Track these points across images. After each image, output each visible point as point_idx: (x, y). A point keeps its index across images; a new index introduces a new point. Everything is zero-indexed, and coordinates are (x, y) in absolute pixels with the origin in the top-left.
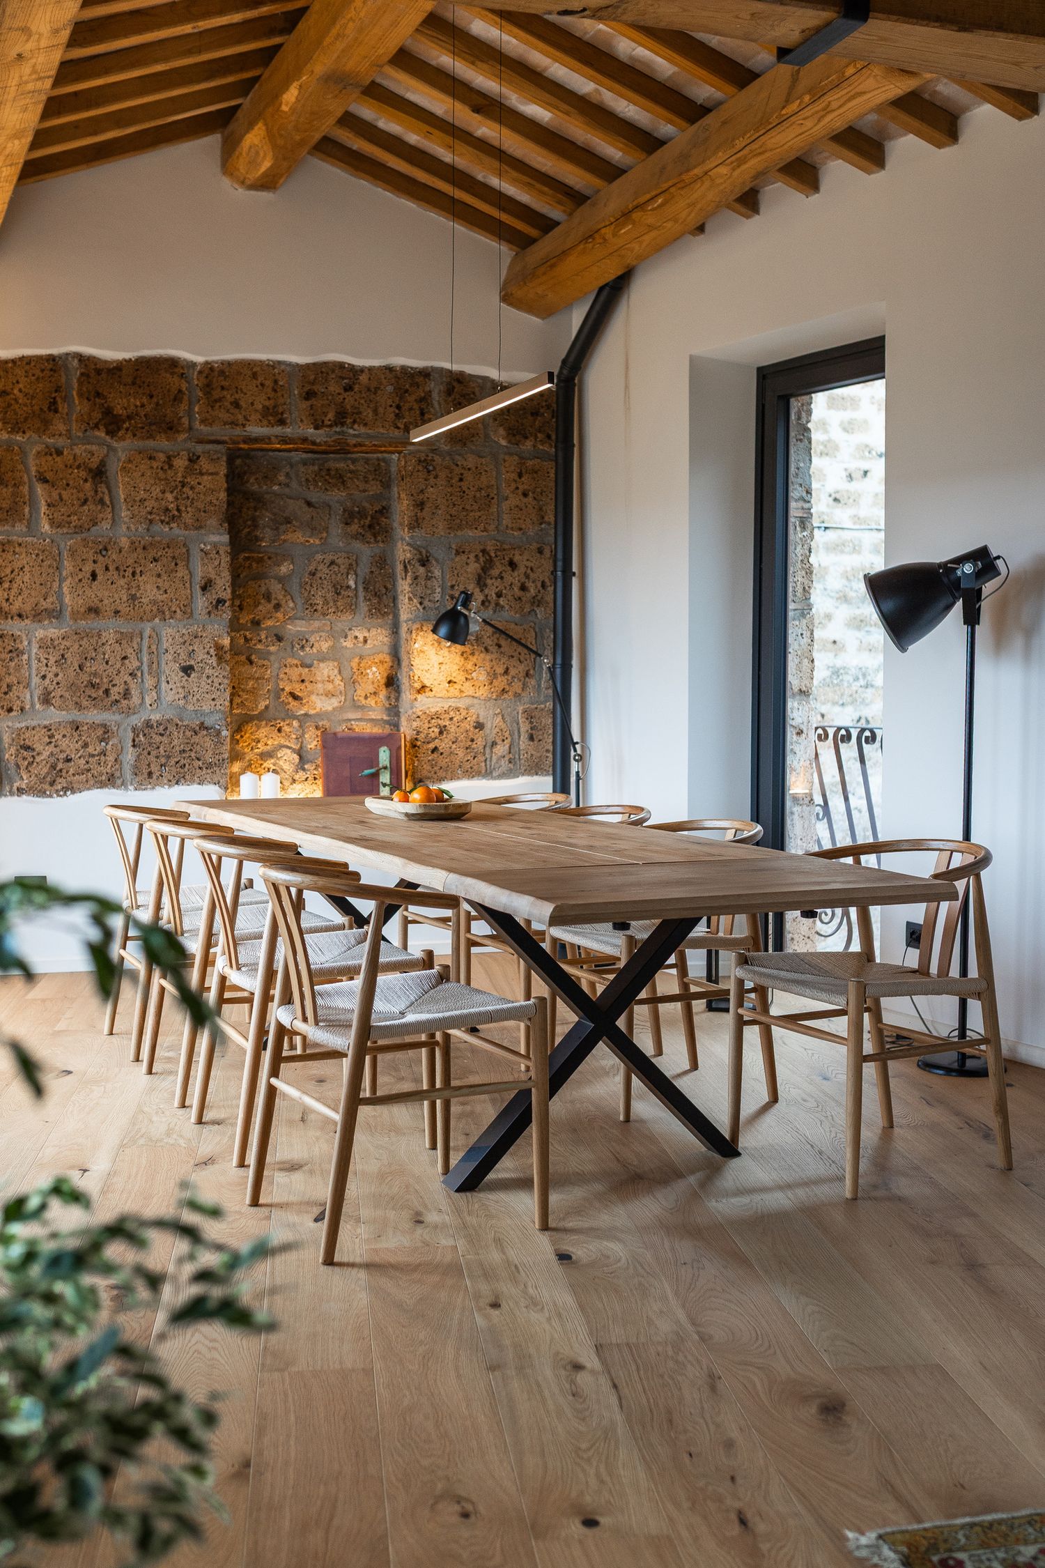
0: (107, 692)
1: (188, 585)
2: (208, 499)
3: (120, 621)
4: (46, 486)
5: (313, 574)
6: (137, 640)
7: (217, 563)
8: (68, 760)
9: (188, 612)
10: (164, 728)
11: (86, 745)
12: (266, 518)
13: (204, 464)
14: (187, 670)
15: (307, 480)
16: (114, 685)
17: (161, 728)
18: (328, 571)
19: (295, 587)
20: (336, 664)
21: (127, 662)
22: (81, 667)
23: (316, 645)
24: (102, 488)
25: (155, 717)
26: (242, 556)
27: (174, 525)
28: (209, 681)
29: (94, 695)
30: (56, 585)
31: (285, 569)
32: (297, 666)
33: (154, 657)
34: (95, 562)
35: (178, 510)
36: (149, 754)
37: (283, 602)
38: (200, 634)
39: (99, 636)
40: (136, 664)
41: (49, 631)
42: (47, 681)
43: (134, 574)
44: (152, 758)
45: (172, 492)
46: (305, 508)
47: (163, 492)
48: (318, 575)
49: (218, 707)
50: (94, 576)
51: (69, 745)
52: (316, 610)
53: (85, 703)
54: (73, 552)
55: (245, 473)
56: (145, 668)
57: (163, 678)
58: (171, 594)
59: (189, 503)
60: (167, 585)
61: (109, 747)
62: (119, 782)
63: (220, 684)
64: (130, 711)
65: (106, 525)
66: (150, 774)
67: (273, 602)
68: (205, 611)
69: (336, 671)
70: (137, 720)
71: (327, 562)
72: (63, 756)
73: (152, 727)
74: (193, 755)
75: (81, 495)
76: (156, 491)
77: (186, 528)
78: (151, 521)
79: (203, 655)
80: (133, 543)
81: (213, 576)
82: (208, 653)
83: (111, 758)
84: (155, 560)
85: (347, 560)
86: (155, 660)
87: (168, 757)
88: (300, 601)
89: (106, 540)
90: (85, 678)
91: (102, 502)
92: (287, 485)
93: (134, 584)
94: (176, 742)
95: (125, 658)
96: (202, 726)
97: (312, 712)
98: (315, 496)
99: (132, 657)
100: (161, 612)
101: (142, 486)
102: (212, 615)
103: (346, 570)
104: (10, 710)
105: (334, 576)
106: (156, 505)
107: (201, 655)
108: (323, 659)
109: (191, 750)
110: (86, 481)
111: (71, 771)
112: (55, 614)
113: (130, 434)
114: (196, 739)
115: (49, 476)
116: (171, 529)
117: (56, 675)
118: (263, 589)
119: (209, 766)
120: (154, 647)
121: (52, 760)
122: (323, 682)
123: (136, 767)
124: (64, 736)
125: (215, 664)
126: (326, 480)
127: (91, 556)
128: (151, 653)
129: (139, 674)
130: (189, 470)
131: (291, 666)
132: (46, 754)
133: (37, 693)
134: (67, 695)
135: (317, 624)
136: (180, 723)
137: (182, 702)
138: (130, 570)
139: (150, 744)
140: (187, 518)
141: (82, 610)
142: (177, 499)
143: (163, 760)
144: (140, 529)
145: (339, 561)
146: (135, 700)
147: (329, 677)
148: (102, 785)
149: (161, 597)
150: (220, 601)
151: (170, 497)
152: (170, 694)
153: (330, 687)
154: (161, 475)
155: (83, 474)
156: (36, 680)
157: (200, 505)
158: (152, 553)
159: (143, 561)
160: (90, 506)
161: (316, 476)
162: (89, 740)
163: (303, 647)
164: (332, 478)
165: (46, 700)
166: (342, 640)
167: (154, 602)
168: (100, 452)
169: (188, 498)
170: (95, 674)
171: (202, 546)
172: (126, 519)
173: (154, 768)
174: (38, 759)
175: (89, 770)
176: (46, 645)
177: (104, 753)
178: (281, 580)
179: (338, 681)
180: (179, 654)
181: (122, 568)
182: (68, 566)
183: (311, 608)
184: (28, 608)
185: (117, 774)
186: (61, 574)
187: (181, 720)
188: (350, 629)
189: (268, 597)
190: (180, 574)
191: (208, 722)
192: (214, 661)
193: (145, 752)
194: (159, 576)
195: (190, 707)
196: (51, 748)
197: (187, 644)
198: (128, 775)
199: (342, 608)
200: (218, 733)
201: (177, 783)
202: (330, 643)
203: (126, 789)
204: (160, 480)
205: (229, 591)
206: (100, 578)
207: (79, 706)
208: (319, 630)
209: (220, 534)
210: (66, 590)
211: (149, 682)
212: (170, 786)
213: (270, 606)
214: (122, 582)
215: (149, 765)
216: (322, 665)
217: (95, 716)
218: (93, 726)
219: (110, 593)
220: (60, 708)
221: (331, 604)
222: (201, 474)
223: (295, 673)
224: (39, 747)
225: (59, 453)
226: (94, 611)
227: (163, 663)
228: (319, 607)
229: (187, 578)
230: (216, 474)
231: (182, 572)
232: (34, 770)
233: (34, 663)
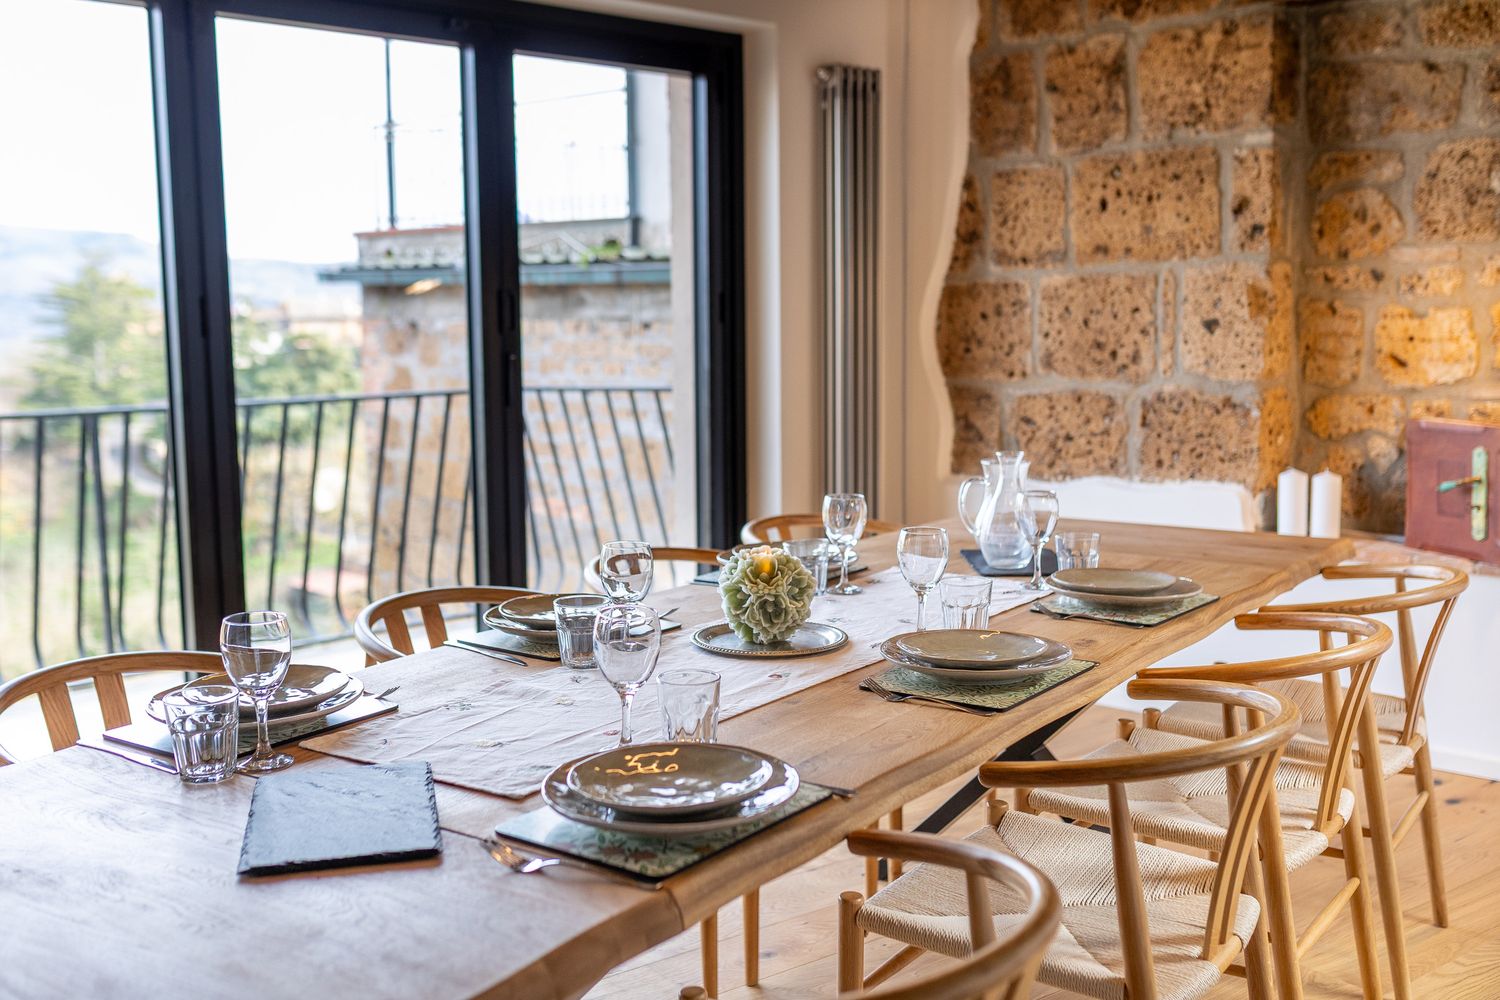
0: (1114, 354)
1: (1216, 209)
2: (1247, 83)
3: (1133, 261)
4: (1055, 96)
5: (1433, 176)
6: (1150, 286)
7: (1254, 173)
8: (1069, 438)
9: (1215, 245)
10: (1178, 403)
11: (1088, 421)
12: (1360, 98)
13: (1243, 35)
14: (1211, 325)
15: (1430, 31)
16: (1122, 346)
17: (1174, 405)
18: (1456, 169)
19: (1405, 198)
20: (1465, 313)
21: (1137, 315)
22: (1086, 323)
23: (1433, 285)
24: (1119, 90)
25: (1168, 388)
26: (1325, 158)
27: (1201, 127)
28: (1239, 340)
29: (1099, 358)
30: (1061, 220)
31: (1389, 171)
32: (1402, 316)
33: (1170, 309)
34: (1104, 186)
35: (1208, 105)
36: (1159, 436)
37: (1384, 223)
38: (1229, 276)
39: (1107, 282)
40: (1148, 317)
41: (1053, 277)
42: (1050, 340)
43: (1150, 198)
44: (1162, 442)
45: (1199, 81)
46: (1423, 74)
47: (1189, 82)
48: (1441, 176)
49: (1248, 377)
50: (1104, 205)
51: (1069, 420)
52: (1435, 231)
53: (1089, 368)
54: (1080, 176)
55: (1333, 36)
56: (1159, 323)
57: (1180, 338)
58: (1194, 222)
59: (1221, 92)
60: (1188, 210)
61: (1113, 425)
62: (1123, 470)
63: (1252, 345)
64: (1138, 380)
65: (1118, 136)
66: (1160, 463)
67: (1370, 222)
68: (1237, 244)
69: (1464, 324)
70: (1147, 391)
71: (1457, 153)
72: (1062, 433)
73: (1164, 401)
74: (1213, 441)
75: (1093, 103)
76: (1180, 82)
77: (1216, 128)
78: (1173, 126)
79: (1234, 306)
80: (1149, 157)
81: (1249, 192)
82: (1238, 301)
83: (1114, 439)
84: (1176, 177)
85: (1490, 149)
86: (1171, 312)
87: (1182, 442)
88: (1410, 217)
89: (1117, 157)
90: (1090, 335)
91: (1116, 107)
92: (1398, 44)
93: (1149, 212)
94: (1192, 423)
95: (1136, 310)
96: (1228, 402)
97: (1421, 384)
98: (1441, 53)
99: (1145, 310)
100: (1182, 247)
101: (1162, 78)
102: (1246, 249)
103: (1486, 166)
104: (1011, 374)
105: (1466, 176)
106: (1179, 101)
107: (1228, 304)
108: (1442, 306)
109: (1210, 435)
110: (1098, 81)
111: (1072, 452)
112: (1061, 256)
113: (1151, 10)
114: (1217, 419)
115: (1059, 82)
116: (1198, 132)
117: (1059, 332)
118: (1356, 205)
119: (1234, 457)
120: (1170, 296)
121: (1052, 437)
122: (1441, 340)
123: (1143, 452)
124: (1066, 408)
125: (1247, 317)
126: (1460, 26)
127: (1099, 179)
128: (1167, 304)
129: (1151, 330)
130: (1222, 47)
131: (1393, 317)
132: (1046, 429)
133: (1040, 354)
134: (1070, 357)
135: (1435, 252)
136: (1198, 398)
137: (1202, 369)
138: (1145, 194)
139: (1161, 424)
140: (1218, 114)
141: (1089, 250)
142: (1205, 89)
143: (1175, 446)
144: (1160, 138)
145: (1477, 152)
146: (1146, 364)
147: (1451, 332)
148: (1102, 471)
149: (1181, 227)
150: (1257, 229)
151: (1197, 88)
152: (1190, 358)
153: (1452, 347)
154: (1187, 59)
155: (1096, 73)
156: (1038, 339)
157: (1236, 94)
158: (1172, 168)
159: (1160, 181)
160: (1103, 114)
161: (1444, 21)
162: (1091, 414)
163: (1412, 288)
164: (1471, 21)
165: (1048, 362)
166: (1476, 275)
167: (1171, 234)
168: (1114, 40)
169: (1220, 86)
170: (1101, 331)
171: (1237, 152)
172: (1144, 127)
173: (1165, 456)
174: (1038, 434)
175: (1090, 452)
176: (1051, 296)
177: (1106, 432)
178: (1384, 189)
179: (1465, 340)
180: (1201, 305)
181: (1135, 193)
182: (1075, 194)
183: (1429, 227)
184: (1030, 251)
185: (1121, 460)
186: (1067, 206)
187: (1201, 393)
188: (1491, 258)
189: (1362, 216)
190: (1205, 194)
191: (1237, 398)
192: (1245, 312)
193: (1154, 434)
194: (1179, 198)
195: (1213, 377)
196: (1051, 423)
197: (1212, 290)
198: (1134, 462)
199: (1477, 225)
200: (1247, 413)
201: (1192, 476)
202: (1456, 280)
203: (1131, 479)
204: (1185, 66)
205: (1269, 212)
206: (1111, 207)
207: (1082, 371)
208: (1440, 261)
209: (1261, 132)
210: (1072, 225)
211: (1165, 342)
212: (1182, 481)
213: (1363, 229)
214: (1134, 210)
215: (1158, 451)
216: (1440, 315)
217: (1100, 384)
218: (1097, 398)
219: (1121, 225)
220: (1062, 373)
221: (1460, 219)
222: (1239, 49)
223: (1397, 327)
224: (1039, 420)
225: (1071, 50)
226: (1102, 250)
227: (1181, 315)
228: (1441, 227)
229: (1215, 199)
230: (1258, 46)
231: (1209, 190)
232: (1034, 447)
233: (1037, 319)
